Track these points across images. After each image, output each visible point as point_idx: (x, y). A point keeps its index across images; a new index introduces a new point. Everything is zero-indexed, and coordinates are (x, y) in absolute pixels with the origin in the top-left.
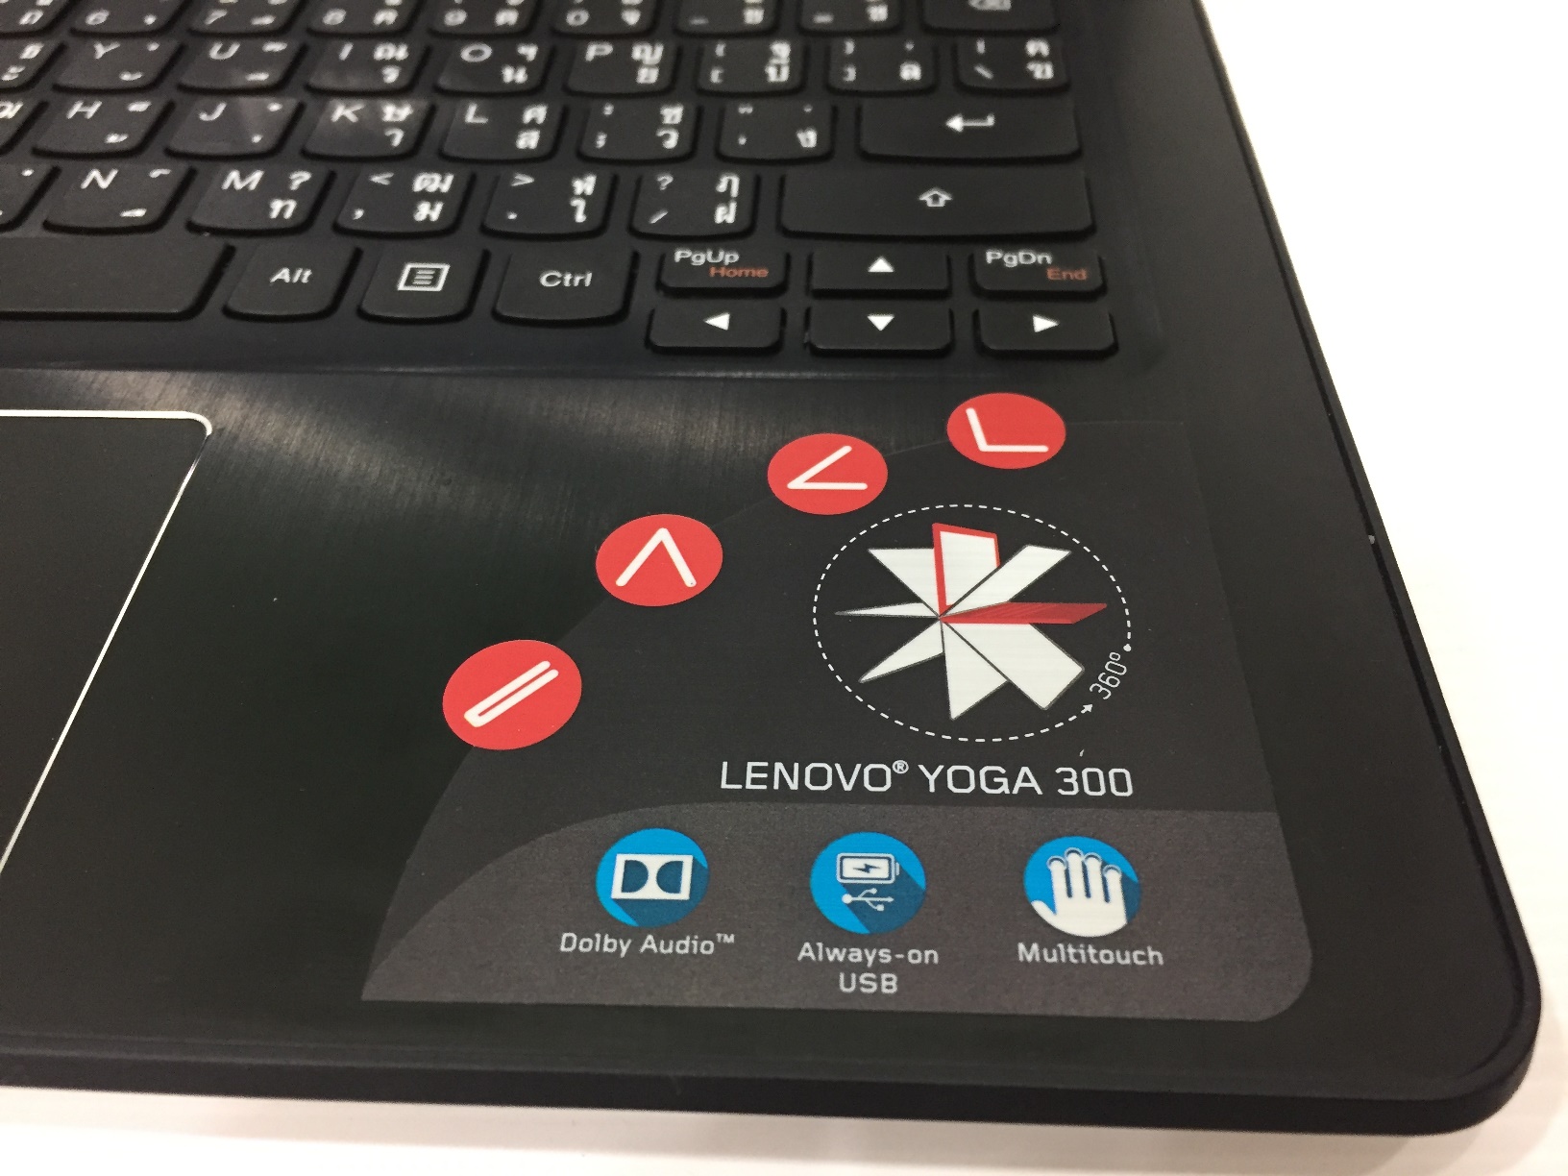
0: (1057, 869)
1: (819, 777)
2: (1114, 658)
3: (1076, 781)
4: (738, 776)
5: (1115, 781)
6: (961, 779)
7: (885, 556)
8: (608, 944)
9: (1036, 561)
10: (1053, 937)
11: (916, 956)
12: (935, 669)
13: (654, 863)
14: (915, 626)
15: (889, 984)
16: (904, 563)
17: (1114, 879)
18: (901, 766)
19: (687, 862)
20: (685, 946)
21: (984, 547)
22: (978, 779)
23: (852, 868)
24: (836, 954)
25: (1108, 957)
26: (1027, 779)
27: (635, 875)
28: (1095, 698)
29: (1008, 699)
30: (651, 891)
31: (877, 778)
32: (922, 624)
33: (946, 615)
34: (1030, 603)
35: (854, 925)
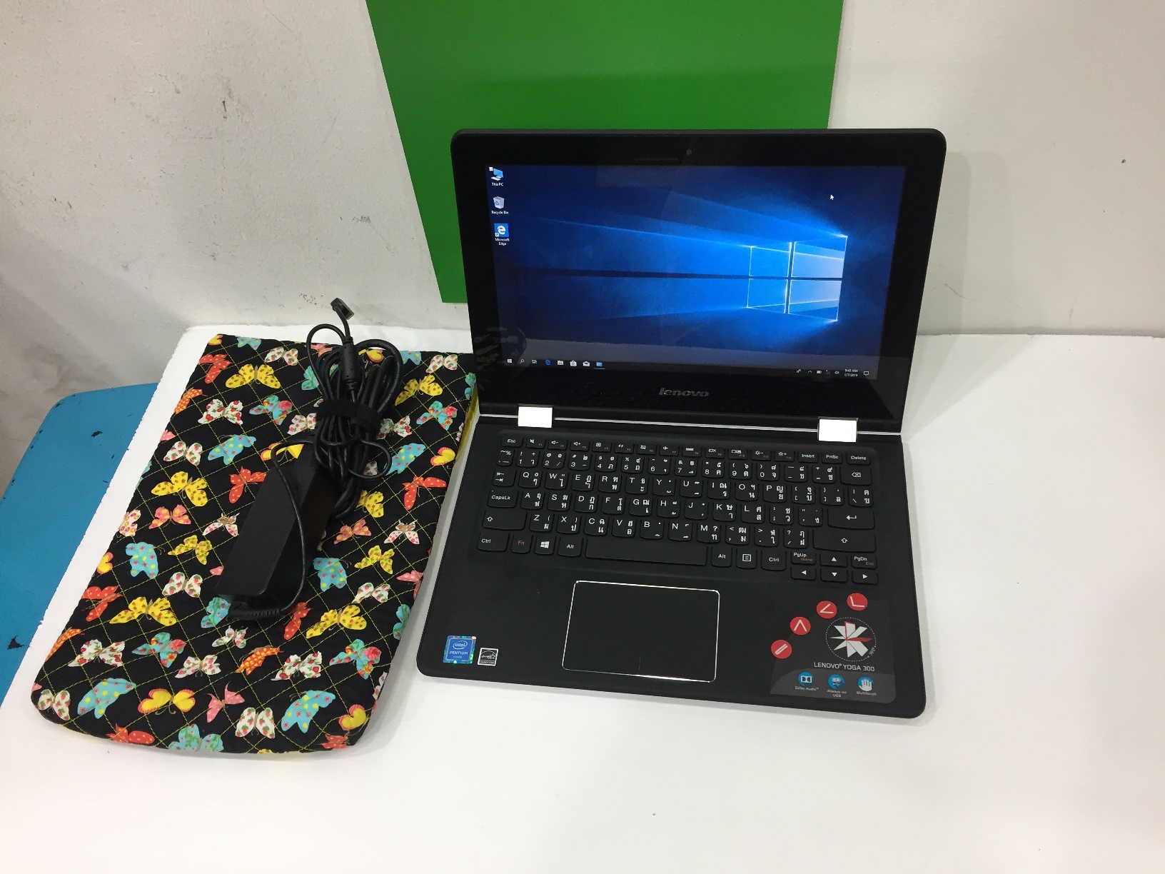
0: (863, 681)
1: (828, 665)
2: (873, 648)
3: (866, 668)
4: (817, 665)
5: (872, 669)
6: (849, 667)
7: (837, 627)
8: (802, 688)
9: (862, 629)
10: (862, 691)
11: (843, 692)
12: (845, 649)
13: (806, 677)
14: (842, 641)
15: (840, 696)
16: (840, 629)
17: (871, 683)
18: (841, 665)
19: (811, 677)
20: (812, 689)
21: (853, 626)
22: (852, 667)
23: (834, 680)
24: (833, 692)
25: (869, 694)
26: (859, 668)
27: (804, 679)
28: (870, 655)
29: (856, 654)
30: (806, 681)
31: (837, 666)
32: (843, 640)
33: (847, 639)
34: (861, 638)
35: (835, 688)
